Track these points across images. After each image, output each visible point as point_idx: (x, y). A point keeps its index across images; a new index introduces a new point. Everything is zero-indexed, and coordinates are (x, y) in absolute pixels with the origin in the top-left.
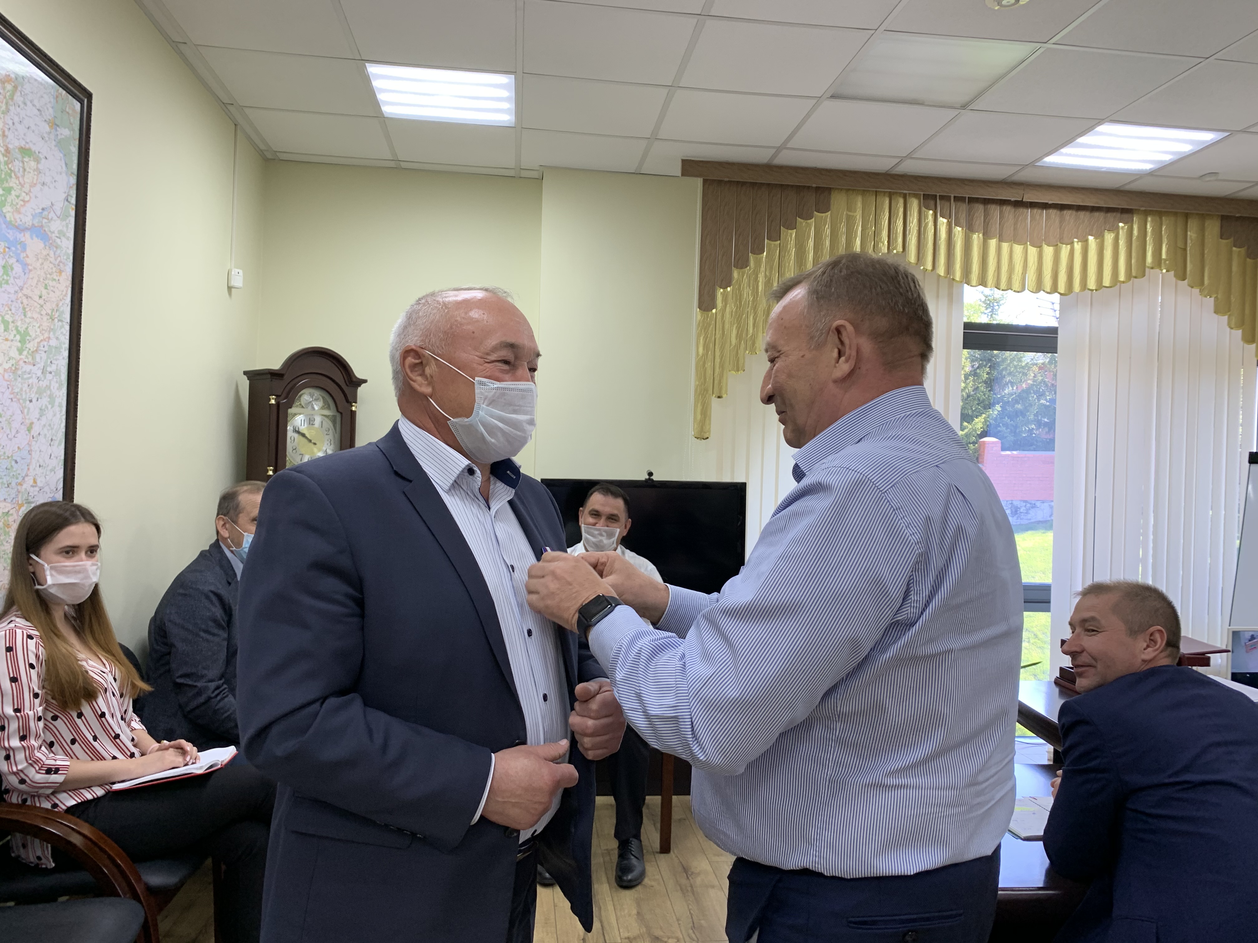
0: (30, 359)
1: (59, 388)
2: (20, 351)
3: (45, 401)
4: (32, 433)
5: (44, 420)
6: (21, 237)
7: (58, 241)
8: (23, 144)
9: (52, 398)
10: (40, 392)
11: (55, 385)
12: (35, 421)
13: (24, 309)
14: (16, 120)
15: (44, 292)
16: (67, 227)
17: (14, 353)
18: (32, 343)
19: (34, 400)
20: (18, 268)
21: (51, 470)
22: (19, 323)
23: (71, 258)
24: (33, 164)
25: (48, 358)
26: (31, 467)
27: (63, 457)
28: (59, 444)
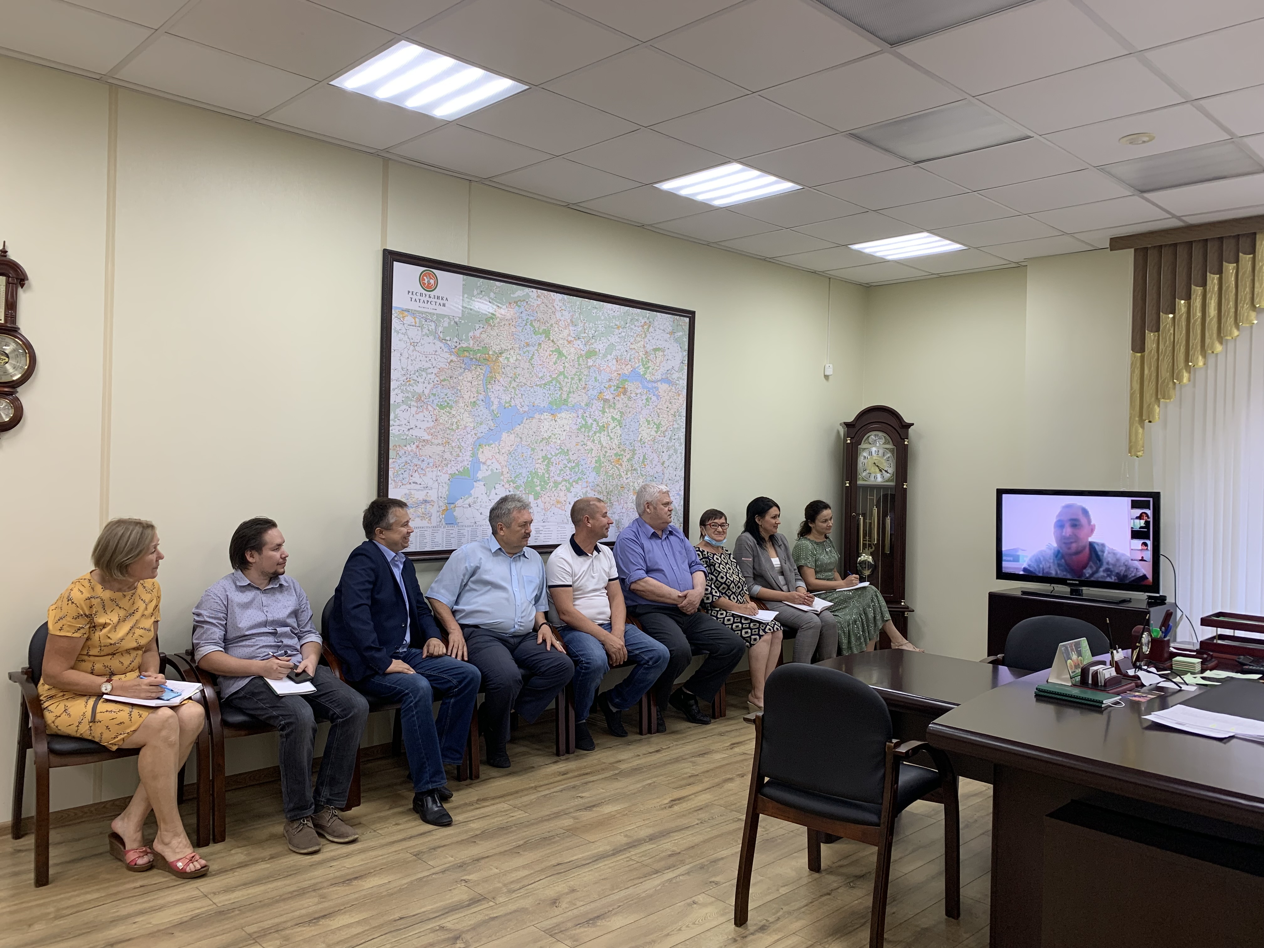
0: (662, 434)
1: (681, 445)
2: (656, 432)
3: (671, 451)
4: (664, 465)
5: (671, 460)
6: (655, 385)
7: (678, 382)
8: (655, 347)
9: (676, 451)
10: (668, 449)
11: (677, 444)
12: (666, 460)
13: (658, 414)
14: (651, 338)
15: (670, 405)
16: (683, 374)
17: (653, 433)
18: (663, 428)
19: (665, 452)
20: (654, 398)
21: (676, 482)
22: (656, 421)
23: (686, 388)
24: (661, 353)
25: (672, 433)
26: (664, 480)
27: (683, 476)
28: (681, 470)
